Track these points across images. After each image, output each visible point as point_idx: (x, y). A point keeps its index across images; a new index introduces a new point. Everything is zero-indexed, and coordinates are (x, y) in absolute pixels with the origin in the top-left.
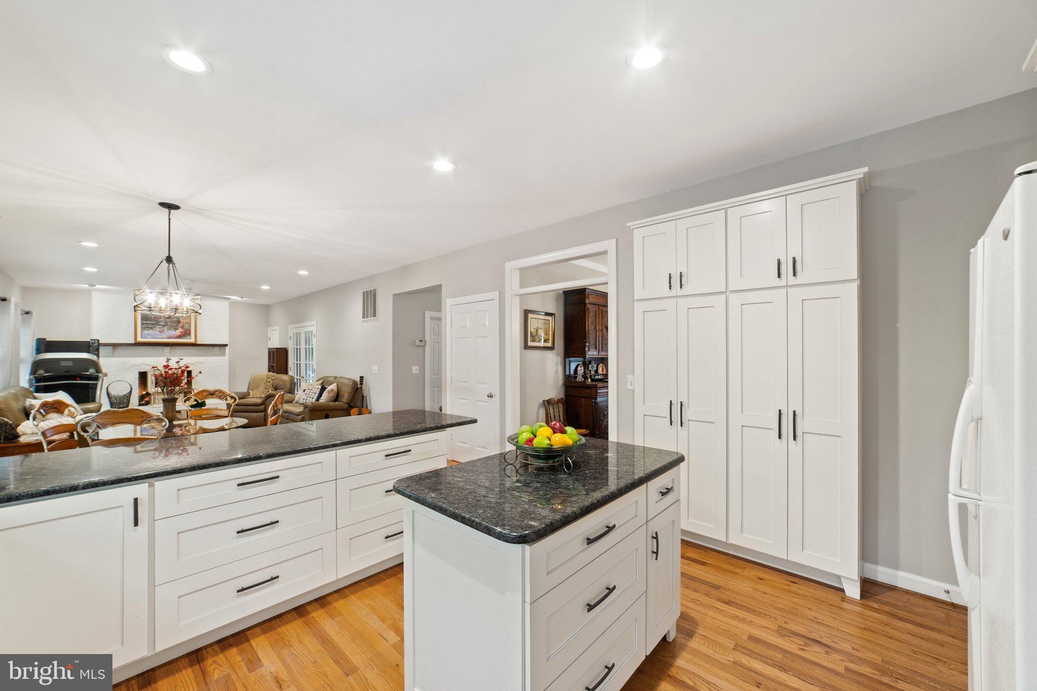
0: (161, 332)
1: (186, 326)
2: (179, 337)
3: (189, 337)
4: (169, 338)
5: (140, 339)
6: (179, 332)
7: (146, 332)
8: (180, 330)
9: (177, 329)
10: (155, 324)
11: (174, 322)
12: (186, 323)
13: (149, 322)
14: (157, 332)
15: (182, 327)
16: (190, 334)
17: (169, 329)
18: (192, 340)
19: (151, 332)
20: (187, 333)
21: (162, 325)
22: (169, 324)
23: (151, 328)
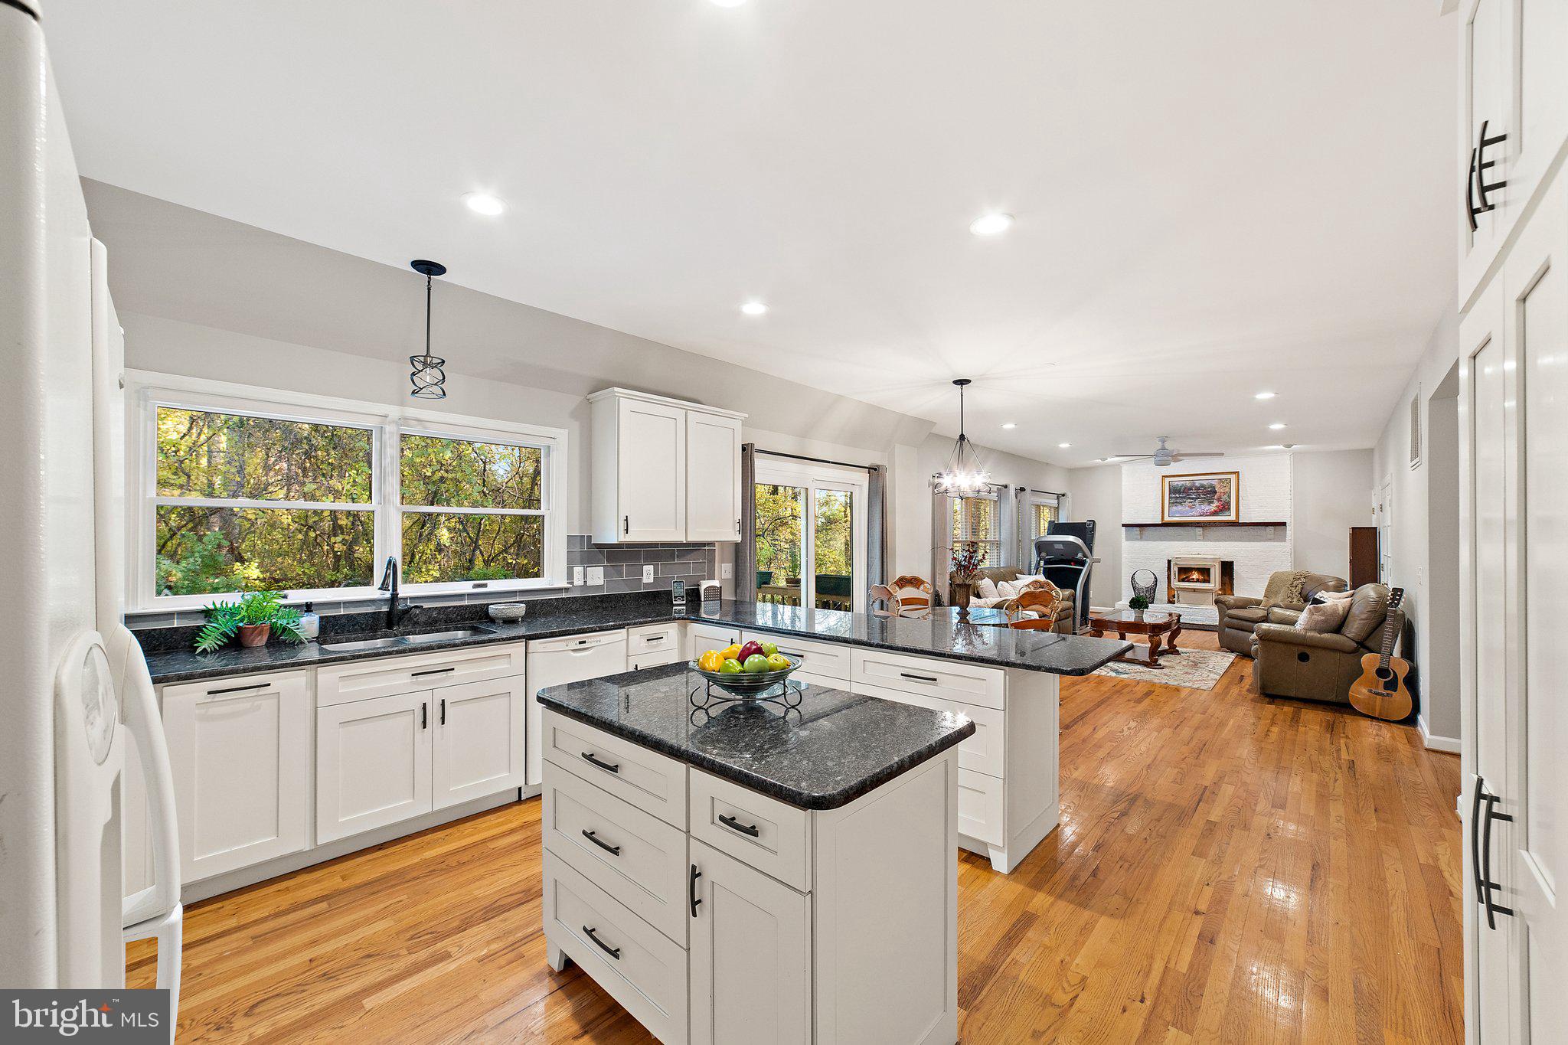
0: (1191, 508)
1: (1225, 498)
2: (1215, 513)
3: (1228, 513)
4: (1201, 515)
5: (1167, 519)
6: (1213, 507)
7: (1175, 508)
8: (1216, 503)
9: (1212, 502)
10: (1184, 498)
11: (1207, 493)
12: (1224, 493)
13: (1178, 495)
14: (1187, 508)
15: (1219, 500)
16: (1229, 509)
17: (1201, 503)
18: (1232, 517)
19: (1180, 508)
20: (1225, 508)
21: (1193, 498)
22: (1202, 496)
23: (1181, 503)
